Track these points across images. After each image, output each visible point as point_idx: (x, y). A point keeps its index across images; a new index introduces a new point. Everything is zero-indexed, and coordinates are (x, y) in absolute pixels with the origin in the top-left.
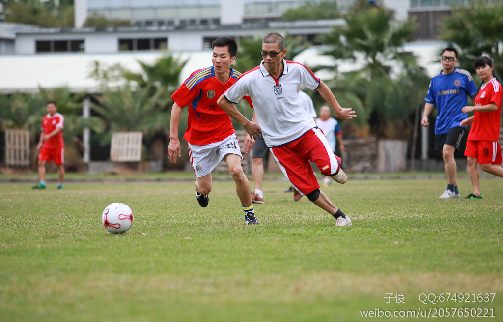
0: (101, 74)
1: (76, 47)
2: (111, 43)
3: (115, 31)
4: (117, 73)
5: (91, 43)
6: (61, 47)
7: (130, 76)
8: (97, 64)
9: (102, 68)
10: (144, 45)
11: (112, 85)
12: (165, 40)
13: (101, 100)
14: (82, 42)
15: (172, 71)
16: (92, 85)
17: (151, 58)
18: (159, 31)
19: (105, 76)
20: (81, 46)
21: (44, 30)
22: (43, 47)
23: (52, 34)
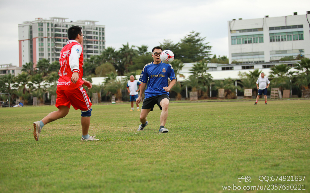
0: (241, 74)
1: (231, 68)
2: (240, 67)
3: (241, 64)
4: (245, 74)
5: (235, 67)
6: (228, 69)
7: (248, 75)
8: (240, 72)
9: (241, 73)
10: (248, 68)
11: (243, 77)
12: (253, 66)
13: (242, 81)
14: (233, 67)
15: (257, 74)
16: (238, 78)
17: (252, 70)
18: (252, 64)
19: (242, 75)
20: (232, 68)
21: (224, 65)
22: (223, 69)
23: (226, 66)
